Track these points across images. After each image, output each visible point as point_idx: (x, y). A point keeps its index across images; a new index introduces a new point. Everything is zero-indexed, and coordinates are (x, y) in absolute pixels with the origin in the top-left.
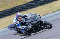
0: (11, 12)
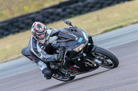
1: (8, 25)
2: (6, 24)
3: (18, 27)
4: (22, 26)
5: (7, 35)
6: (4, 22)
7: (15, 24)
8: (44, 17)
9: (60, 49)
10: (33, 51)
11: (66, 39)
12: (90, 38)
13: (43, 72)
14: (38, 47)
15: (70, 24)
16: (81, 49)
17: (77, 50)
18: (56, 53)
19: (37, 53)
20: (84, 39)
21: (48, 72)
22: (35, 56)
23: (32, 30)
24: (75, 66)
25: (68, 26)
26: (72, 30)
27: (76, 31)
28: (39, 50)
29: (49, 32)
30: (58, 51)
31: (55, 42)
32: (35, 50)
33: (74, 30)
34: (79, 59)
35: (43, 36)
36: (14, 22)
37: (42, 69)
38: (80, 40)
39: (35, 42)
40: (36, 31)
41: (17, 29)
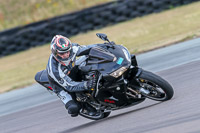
0: (76, 26)
1: (77, 19)
2: (74, 17)
3: (91, 22)
4: (98, 20)
5: (76, 33)
6: (72, 14)
7: (87, 18)
8: (129, 7)
9: (91, 74)
10: (53, 77)
11: (100, 59)
12: (133, 58)
13: (67, 106)
14: (60, 70)
15: (106, 39)
16: (120, 73)
17: (115, 74)
18: (85, 79)
19: (59, 79)
20: (125, 60)
21: (74, 106)
22: (55, 83)
23: (52, 46)
24: (112, 98)
25: (102, 42)
26: (108, 47)
27: (113, 48)
28: (62, 75)
29: (76, 49)
30: (88, 77)
31: (83, 64)
32: (56, 74)
33: (110, 47)
34: (118, 88)
35: (67, 55)
36: (85, 15)
37: (65, 102)
38: (120, 61)
39: (56, 64)
40: (58, 48)
41: (90, 26)
